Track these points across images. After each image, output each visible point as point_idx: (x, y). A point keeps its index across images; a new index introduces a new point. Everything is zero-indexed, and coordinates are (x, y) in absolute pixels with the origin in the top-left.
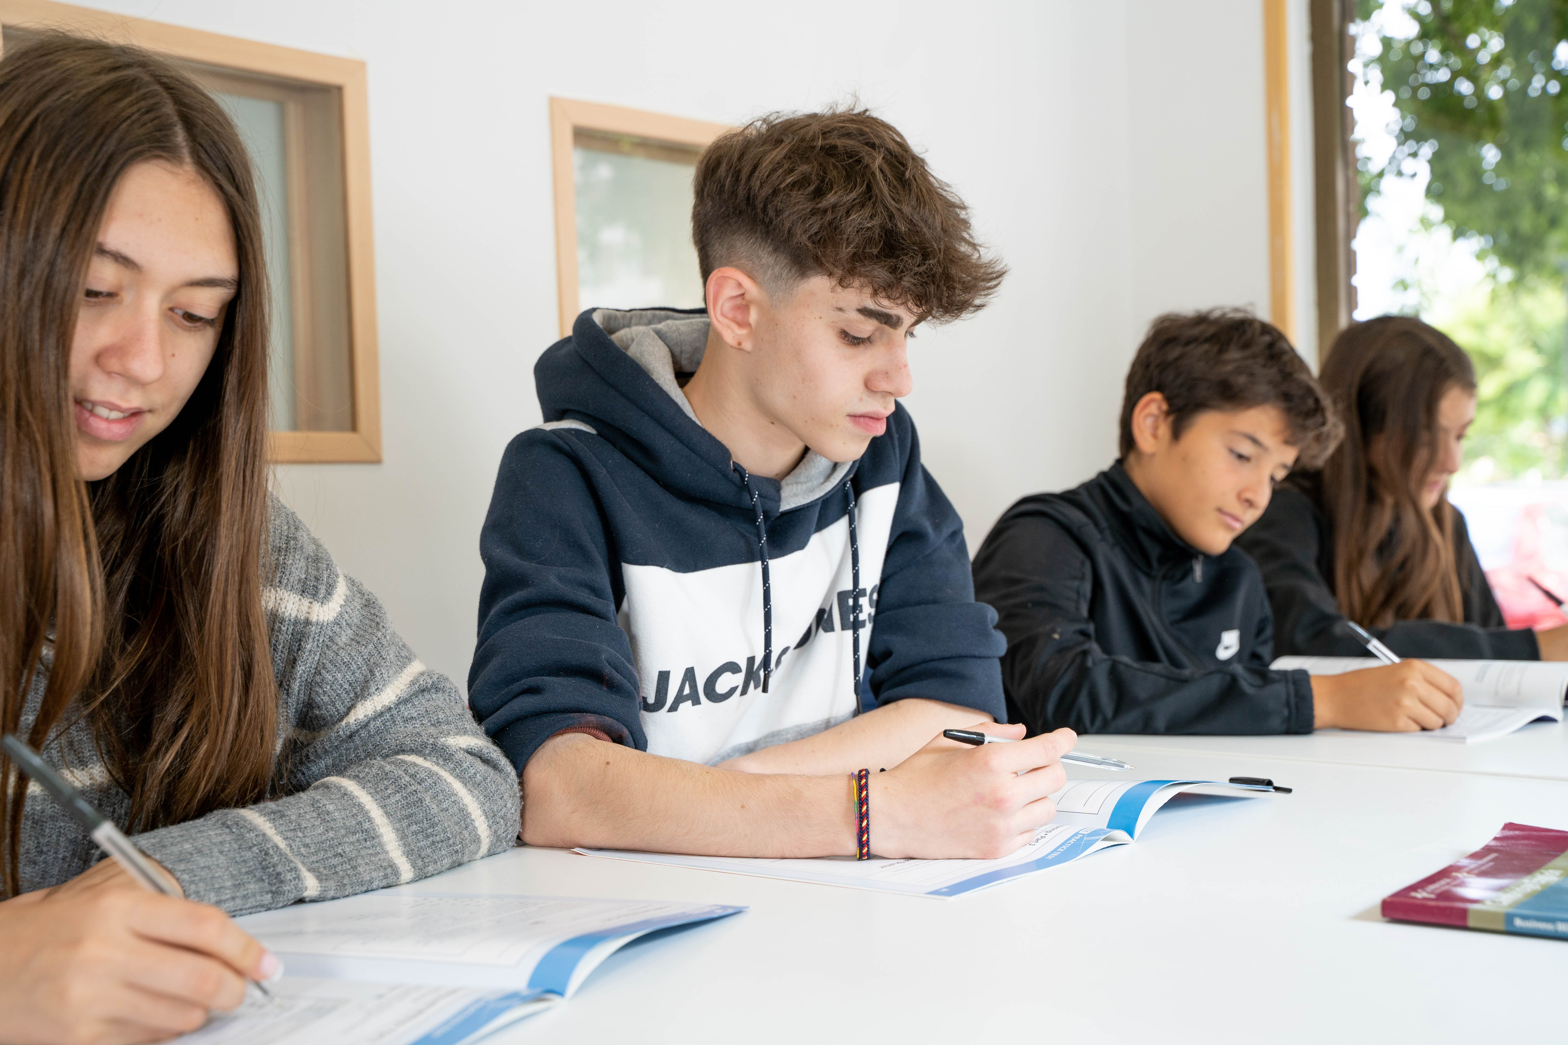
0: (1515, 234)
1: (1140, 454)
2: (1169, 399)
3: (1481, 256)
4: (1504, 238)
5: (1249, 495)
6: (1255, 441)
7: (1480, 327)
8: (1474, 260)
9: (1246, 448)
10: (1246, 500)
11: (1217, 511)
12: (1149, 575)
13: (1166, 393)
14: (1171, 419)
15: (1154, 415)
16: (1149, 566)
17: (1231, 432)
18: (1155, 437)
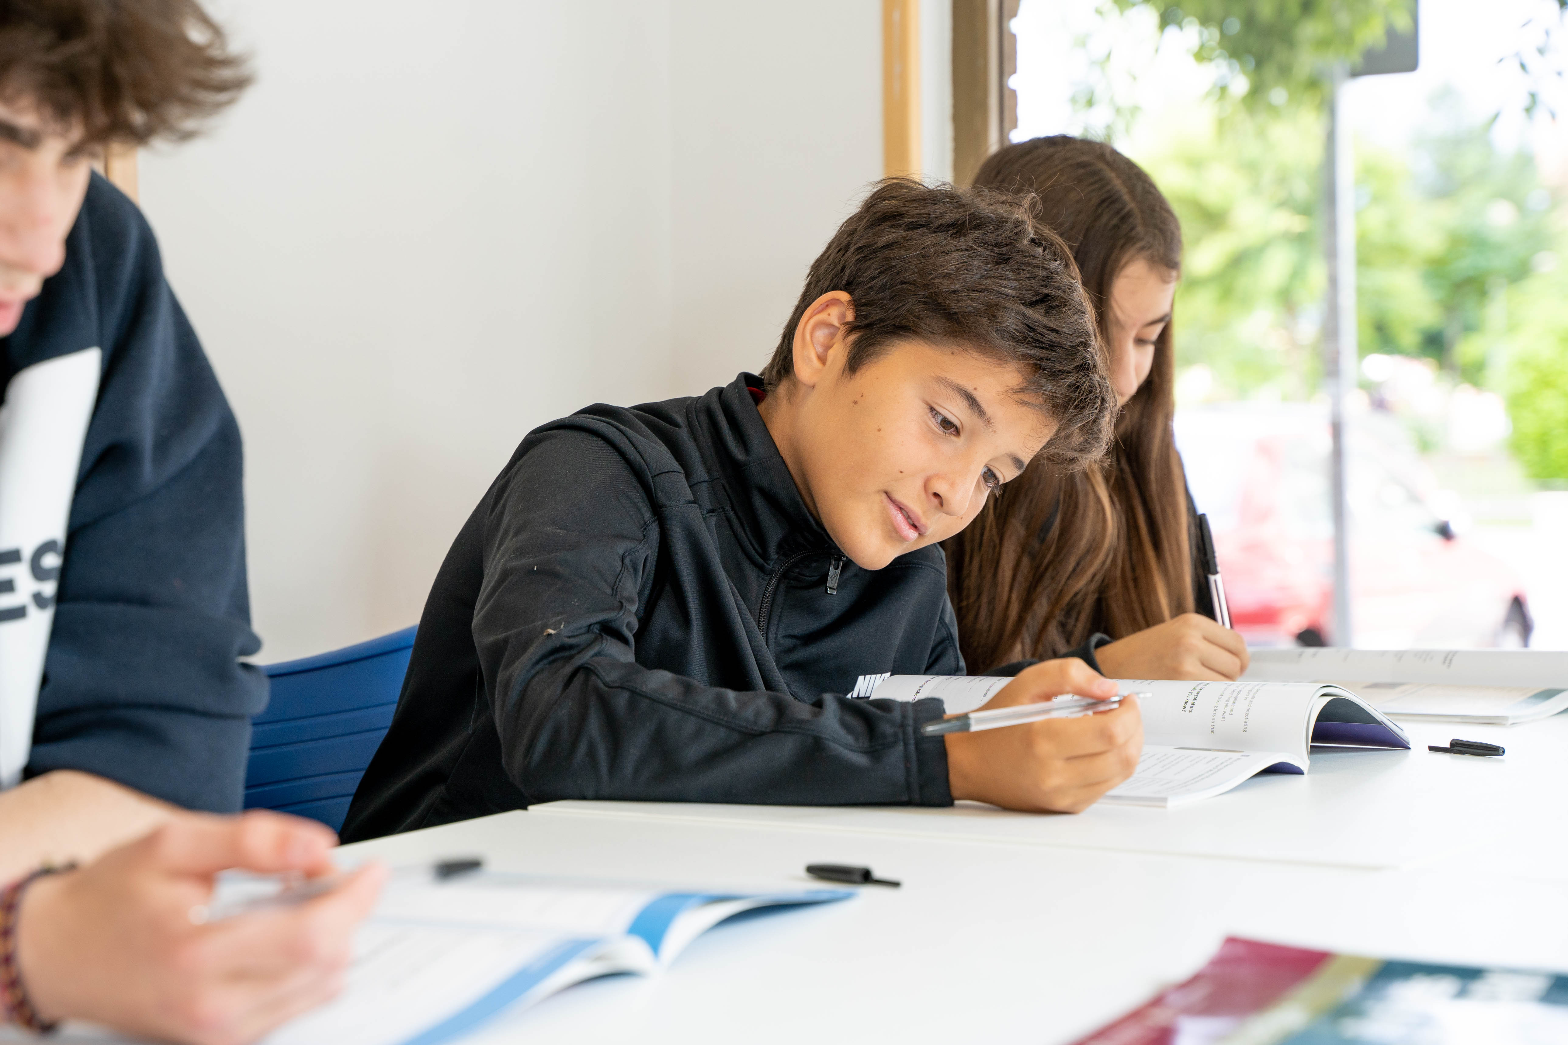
0: (1250, 21)
1: (795, 383)
2: (858, 305)
3: (1201, 55)
4: (1235, 26)
5: (941, 487)
6: (972, 402)
7: (1196, 164)
8: (1192, 60)
9: (956, 411)
10: (936, 495)
11: (884, 496)
12: (761, 568)
13: (859, 293)
14: (853, 337)
15: (831, 325)
16: (765, 556)
17: (940, 380)
18: (822, 359)
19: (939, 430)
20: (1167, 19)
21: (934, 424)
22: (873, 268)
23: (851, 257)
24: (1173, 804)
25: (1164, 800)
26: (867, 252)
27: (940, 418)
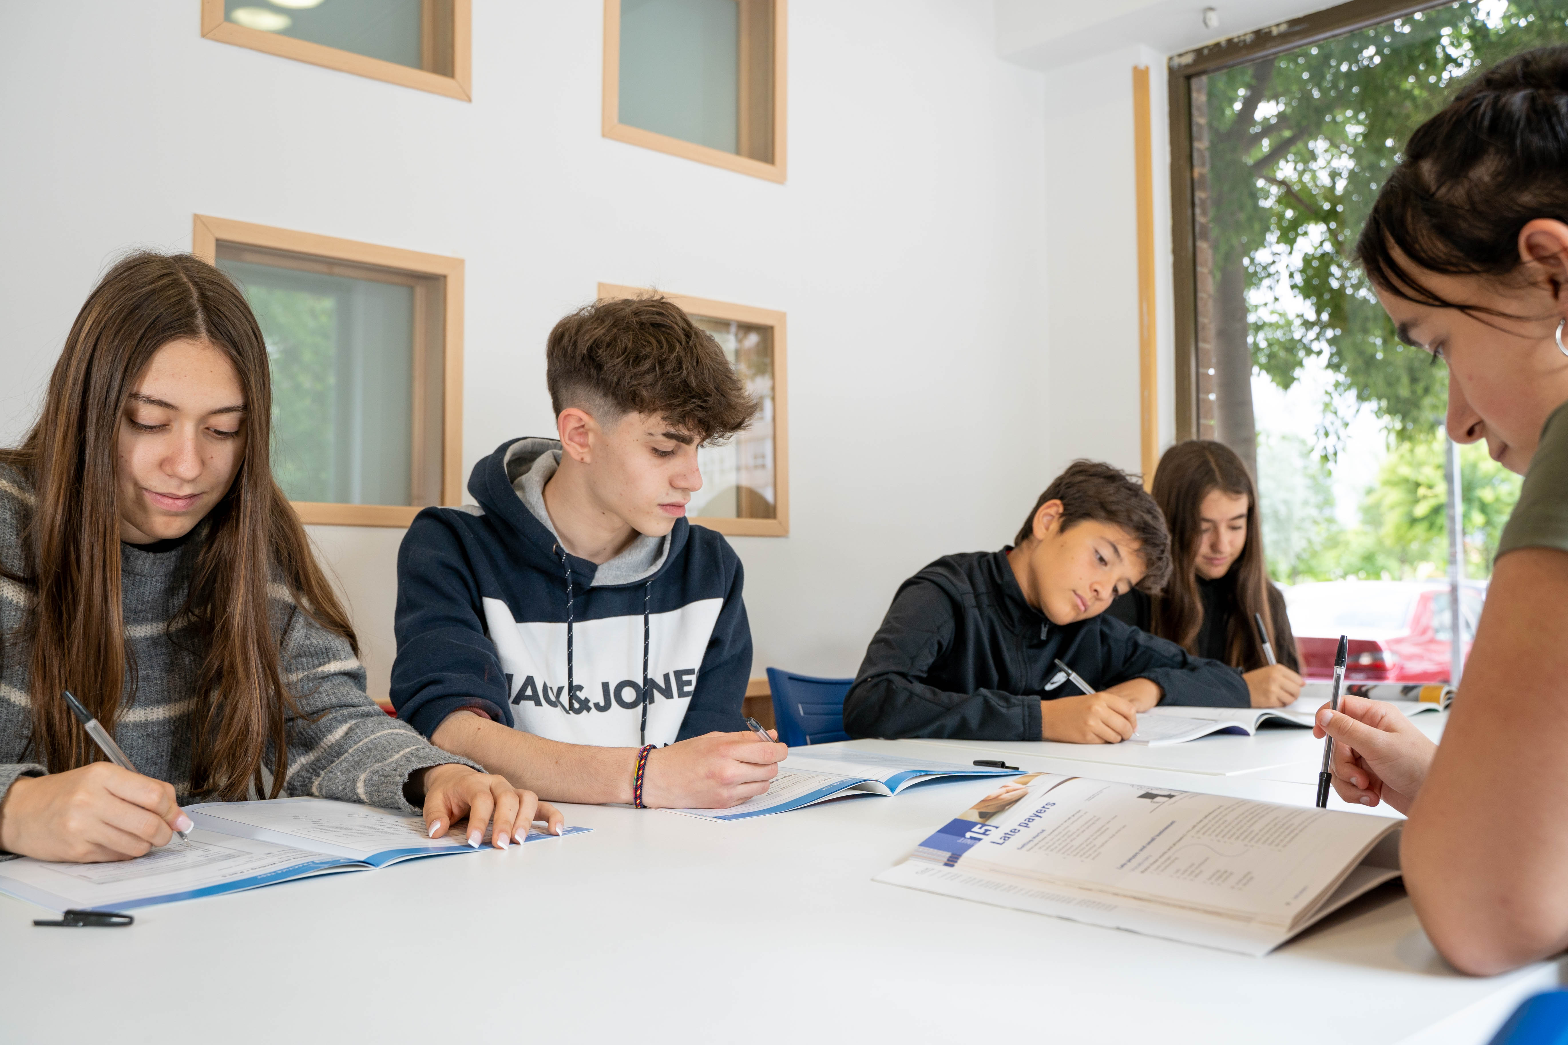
1: (1032, 540)
2: (1065, 505)
5: (1097, 588)
6: (1115, 549)
9: (1107, 554)
10: (1096, 591)
11: (1072, 593)
12: (1012, 632)
13: (1065, 501)
14: (1062, 519)
15: (1051, 515)
16: (1013, 626)
17: (1102, 538)
18: (1047, 529)
19: (1097, 562)
20: (1361, 398)
21: (1095, 559)
22: (1073, 491)
23: (1063, 487)
24: (1152, 744)
25: (1148, 742)
26: (1070, 485)
27: (1098, 556)
